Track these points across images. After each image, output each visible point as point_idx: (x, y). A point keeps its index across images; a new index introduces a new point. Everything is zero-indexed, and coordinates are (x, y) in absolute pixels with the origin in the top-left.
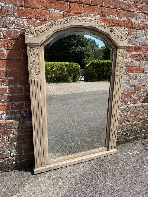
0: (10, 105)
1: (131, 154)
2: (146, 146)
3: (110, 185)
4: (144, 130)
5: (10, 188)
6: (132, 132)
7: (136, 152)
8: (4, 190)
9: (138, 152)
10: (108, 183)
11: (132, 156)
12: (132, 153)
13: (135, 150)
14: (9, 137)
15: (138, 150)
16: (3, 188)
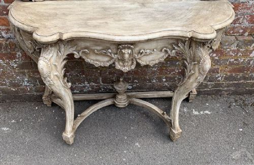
1: (196, 113)
2: (229, 107)
4: (236, 81)
5: (21, 120)
6: (210, 81)
7: (207, 112)
9: (209, 113)
11: (196, 116)
12: (199, 112)
13: (206, 109)
15: (212, 109)
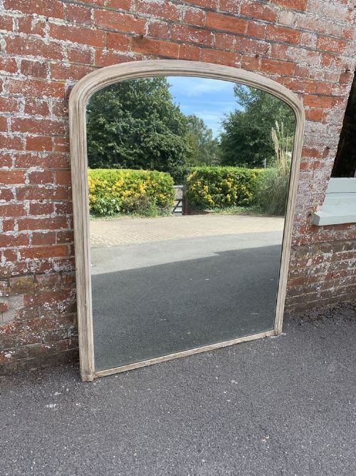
0: (69, 247)
3: (236, 383)
8: (57, 393)
10: (233, 381)
14: (64, 303)
16: (56, 390)
